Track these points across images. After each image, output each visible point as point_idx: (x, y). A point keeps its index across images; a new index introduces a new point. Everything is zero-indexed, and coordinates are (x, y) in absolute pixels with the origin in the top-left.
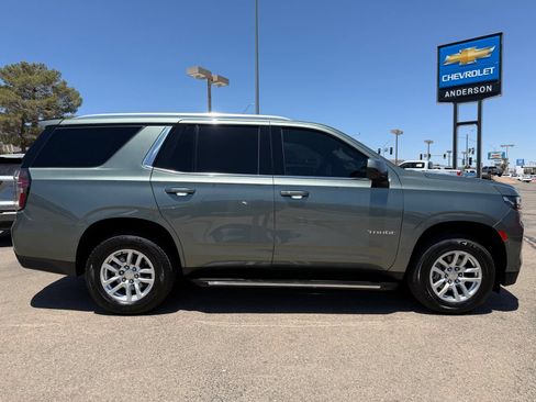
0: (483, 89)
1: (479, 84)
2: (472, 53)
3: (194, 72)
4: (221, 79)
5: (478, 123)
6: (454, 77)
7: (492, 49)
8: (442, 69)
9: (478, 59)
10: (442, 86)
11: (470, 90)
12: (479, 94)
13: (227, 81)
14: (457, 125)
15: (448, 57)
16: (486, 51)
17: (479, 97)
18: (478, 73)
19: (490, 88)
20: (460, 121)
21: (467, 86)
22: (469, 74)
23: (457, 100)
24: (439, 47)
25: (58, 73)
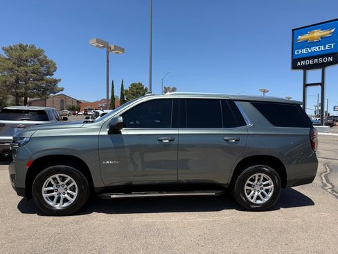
0: (325, 60)
1: (322, 56)
2: (317, 34)
3: (93, 42)
4: (116, 48)
5: (322, 84)
6: (304, 51)
7: (333, 30)
8: (295, 45)
9: (322, 38)
10: (295, 58)
11: (316, 61)
12: (323, 63)
13: (123, 50)
14: (305, 85)
15: (299, 37)
16: (329, 32)
17: (322, 66)
18: (322, 48)
19: (331, 59)
20: (308, 82)
21: (313, 57)
22: (316, 49)
23: (305, 68)
24: (293, 30)
25: (42, 50)
